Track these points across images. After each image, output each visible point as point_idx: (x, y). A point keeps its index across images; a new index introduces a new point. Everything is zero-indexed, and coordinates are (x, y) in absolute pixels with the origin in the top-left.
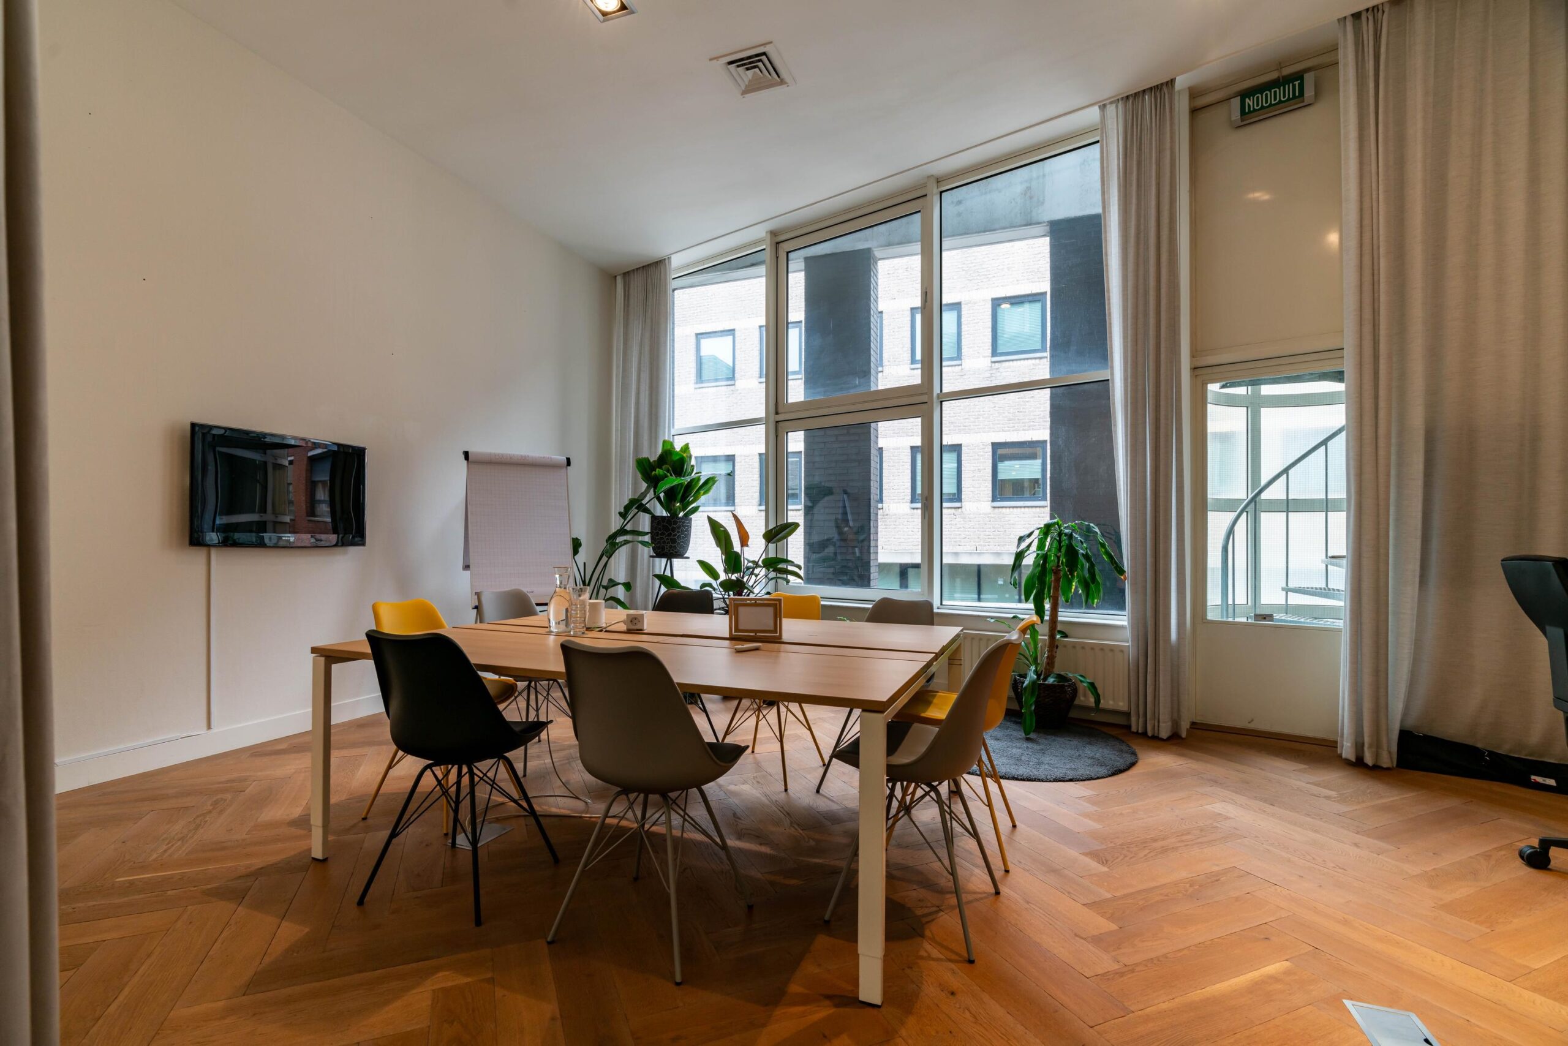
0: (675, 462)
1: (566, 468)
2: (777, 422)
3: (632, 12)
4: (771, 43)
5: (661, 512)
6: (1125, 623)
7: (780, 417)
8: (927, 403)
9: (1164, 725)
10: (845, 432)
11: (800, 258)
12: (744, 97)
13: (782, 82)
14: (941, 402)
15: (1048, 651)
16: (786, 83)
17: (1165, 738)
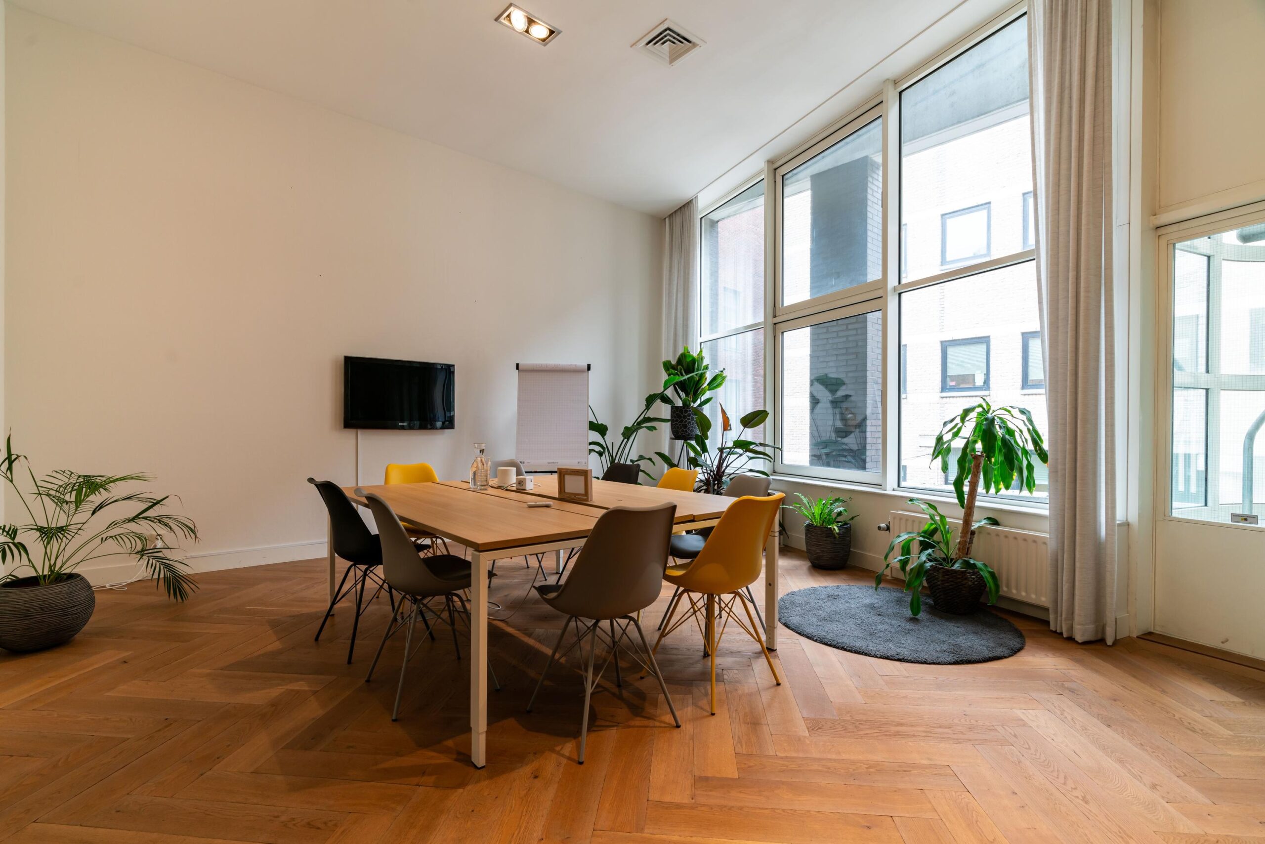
0: (688, 363)
1: (588, 372)
2: (775, 324)
3: (559, 33)
4: (666, 19)
5: (679, 403)
6: (1046, 512)
7: (777, 320)
8: (882, 297)
9: (1079, 627)
10: (825, 330)
11: (807, 178)
12: (672, 66)
13: (695, 45)
14: (900, 294)
15: (961, 537)
16: (698, 45)
17: (1080, 642)
